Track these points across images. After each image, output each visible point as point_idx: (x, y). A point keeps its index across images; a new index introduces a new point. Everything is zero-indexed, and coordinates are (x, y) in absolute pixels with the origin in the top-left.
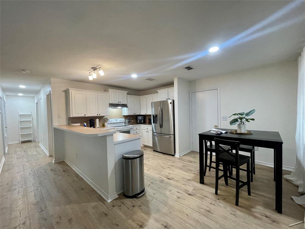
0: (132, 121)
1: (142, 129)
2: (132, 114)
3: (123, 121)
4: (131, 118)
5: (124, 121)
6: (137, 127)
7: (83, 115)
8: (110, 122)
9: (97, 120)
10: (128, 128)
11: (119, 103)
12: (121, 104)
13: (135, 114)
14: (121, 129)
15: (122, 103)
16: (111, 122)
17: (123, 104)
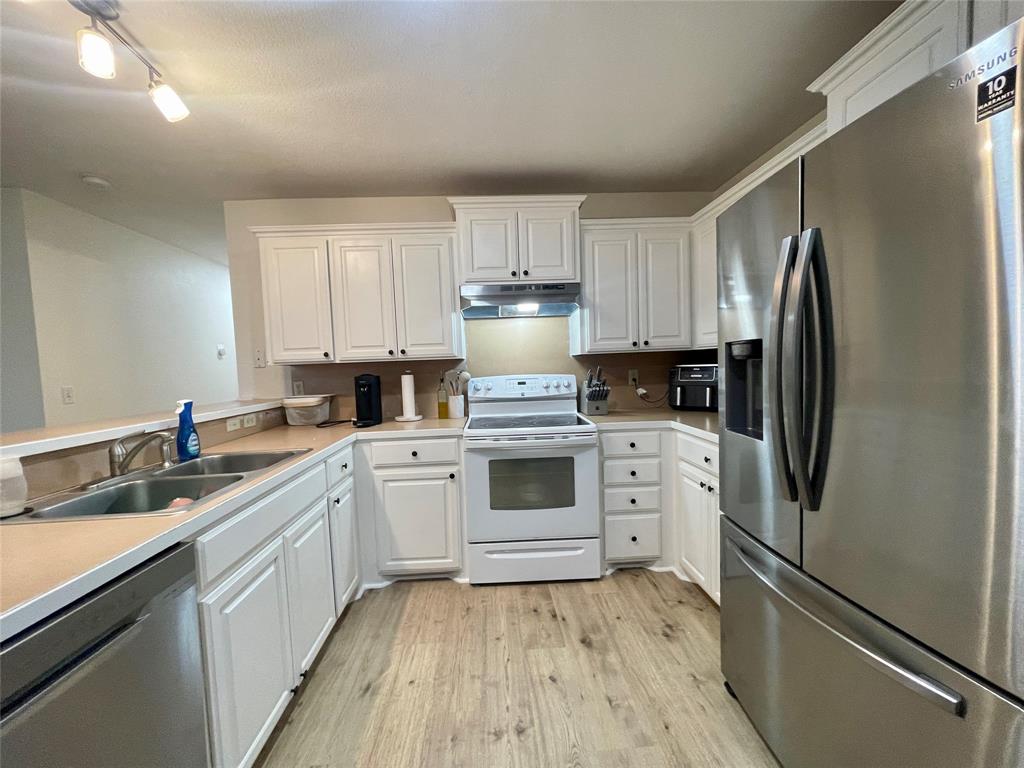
0: (641, 391)
1: (681, 453)
2: (623, 345)
3: (564, 391)
4: (632, 373)
5: (574, 390)
6: (633, 437)
7: (316, 356)
8: (481, 395)
9: (407, 382)
10: (558, 440)
11: (522, 280)
12: (538, 287)
13: (642, 347)
14: (504, 443)
15: (541, 275)
16: (491, 395)
17: (546, 287)
